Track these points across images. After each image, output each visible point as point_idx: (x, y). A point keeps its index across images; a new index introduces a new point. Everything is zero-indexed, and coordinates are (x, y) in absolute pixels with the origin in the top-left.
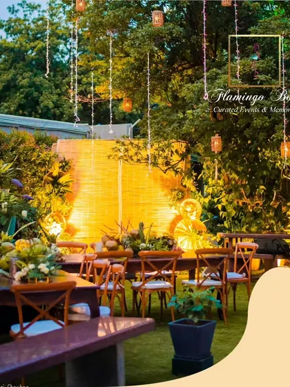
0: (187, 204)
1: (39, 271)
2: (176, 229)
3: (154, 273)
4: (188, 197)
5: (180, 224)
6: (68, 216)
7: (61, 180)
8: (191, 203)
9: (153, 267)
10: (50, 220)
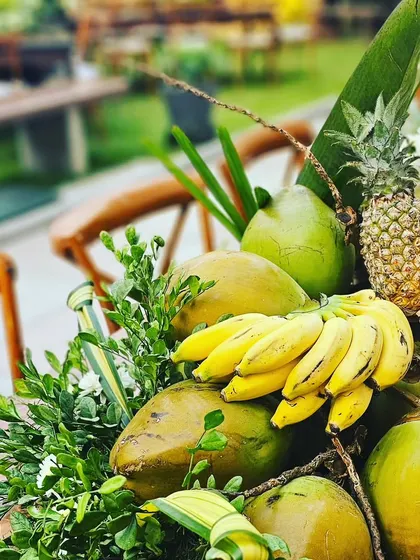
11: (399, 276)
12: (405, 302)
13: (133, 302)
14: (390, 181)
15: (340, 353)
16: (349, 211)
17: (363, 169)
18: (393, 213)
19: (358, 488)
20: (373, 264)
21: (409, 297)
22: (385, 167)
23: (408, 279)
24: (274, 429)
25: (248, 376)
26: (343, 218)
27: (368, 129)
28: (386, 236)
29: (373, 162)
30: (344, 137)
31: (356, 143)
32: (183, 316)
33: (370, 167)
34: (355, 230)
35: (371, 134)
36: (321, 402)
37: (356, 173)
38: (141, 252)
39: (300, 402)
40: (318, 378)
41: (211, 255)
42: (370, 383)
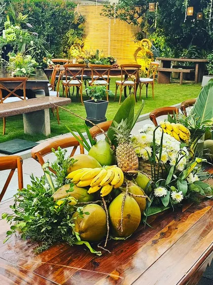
0: (144, 41)
1: (22, 72)
2: (138, 55)
3: (97, 77)
4: (145, 38)
5: (140, 52)
6: (83, 46)
7: (79, 26)
8: (146, 41)
9: (97, 73)
10: (73, 48)
11: (123, 162)
12: (124, 169)
13: (59, 165)
14: (123, 140)
15: (103, 176)
16: (114, 147)
17: (117, 136)
18: (123, 148)
19: (106, 208)
20: (118, 160)
21: (125, 168)
22: (122, 136)
23: (125, 163)
24: (88, 194)
25: (82, 181)
26: (112, 148)
27: (119, 127)
28: (121, 153)
29: (119, 135)
30: (114, 128)
31: (116, 129)
32: (70, 169)
33: (119, 136)
34: (115, 151)
35: (119, 128)
36: (99, 188)
37: (116, 137)
38: (61, 153)
39: (94, 187)
40: (98, 181)
41: (82, 155)
42: (110, 184)
